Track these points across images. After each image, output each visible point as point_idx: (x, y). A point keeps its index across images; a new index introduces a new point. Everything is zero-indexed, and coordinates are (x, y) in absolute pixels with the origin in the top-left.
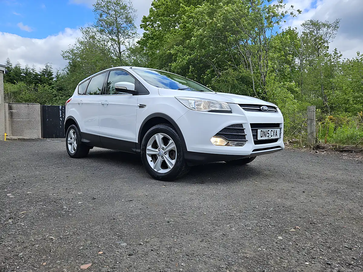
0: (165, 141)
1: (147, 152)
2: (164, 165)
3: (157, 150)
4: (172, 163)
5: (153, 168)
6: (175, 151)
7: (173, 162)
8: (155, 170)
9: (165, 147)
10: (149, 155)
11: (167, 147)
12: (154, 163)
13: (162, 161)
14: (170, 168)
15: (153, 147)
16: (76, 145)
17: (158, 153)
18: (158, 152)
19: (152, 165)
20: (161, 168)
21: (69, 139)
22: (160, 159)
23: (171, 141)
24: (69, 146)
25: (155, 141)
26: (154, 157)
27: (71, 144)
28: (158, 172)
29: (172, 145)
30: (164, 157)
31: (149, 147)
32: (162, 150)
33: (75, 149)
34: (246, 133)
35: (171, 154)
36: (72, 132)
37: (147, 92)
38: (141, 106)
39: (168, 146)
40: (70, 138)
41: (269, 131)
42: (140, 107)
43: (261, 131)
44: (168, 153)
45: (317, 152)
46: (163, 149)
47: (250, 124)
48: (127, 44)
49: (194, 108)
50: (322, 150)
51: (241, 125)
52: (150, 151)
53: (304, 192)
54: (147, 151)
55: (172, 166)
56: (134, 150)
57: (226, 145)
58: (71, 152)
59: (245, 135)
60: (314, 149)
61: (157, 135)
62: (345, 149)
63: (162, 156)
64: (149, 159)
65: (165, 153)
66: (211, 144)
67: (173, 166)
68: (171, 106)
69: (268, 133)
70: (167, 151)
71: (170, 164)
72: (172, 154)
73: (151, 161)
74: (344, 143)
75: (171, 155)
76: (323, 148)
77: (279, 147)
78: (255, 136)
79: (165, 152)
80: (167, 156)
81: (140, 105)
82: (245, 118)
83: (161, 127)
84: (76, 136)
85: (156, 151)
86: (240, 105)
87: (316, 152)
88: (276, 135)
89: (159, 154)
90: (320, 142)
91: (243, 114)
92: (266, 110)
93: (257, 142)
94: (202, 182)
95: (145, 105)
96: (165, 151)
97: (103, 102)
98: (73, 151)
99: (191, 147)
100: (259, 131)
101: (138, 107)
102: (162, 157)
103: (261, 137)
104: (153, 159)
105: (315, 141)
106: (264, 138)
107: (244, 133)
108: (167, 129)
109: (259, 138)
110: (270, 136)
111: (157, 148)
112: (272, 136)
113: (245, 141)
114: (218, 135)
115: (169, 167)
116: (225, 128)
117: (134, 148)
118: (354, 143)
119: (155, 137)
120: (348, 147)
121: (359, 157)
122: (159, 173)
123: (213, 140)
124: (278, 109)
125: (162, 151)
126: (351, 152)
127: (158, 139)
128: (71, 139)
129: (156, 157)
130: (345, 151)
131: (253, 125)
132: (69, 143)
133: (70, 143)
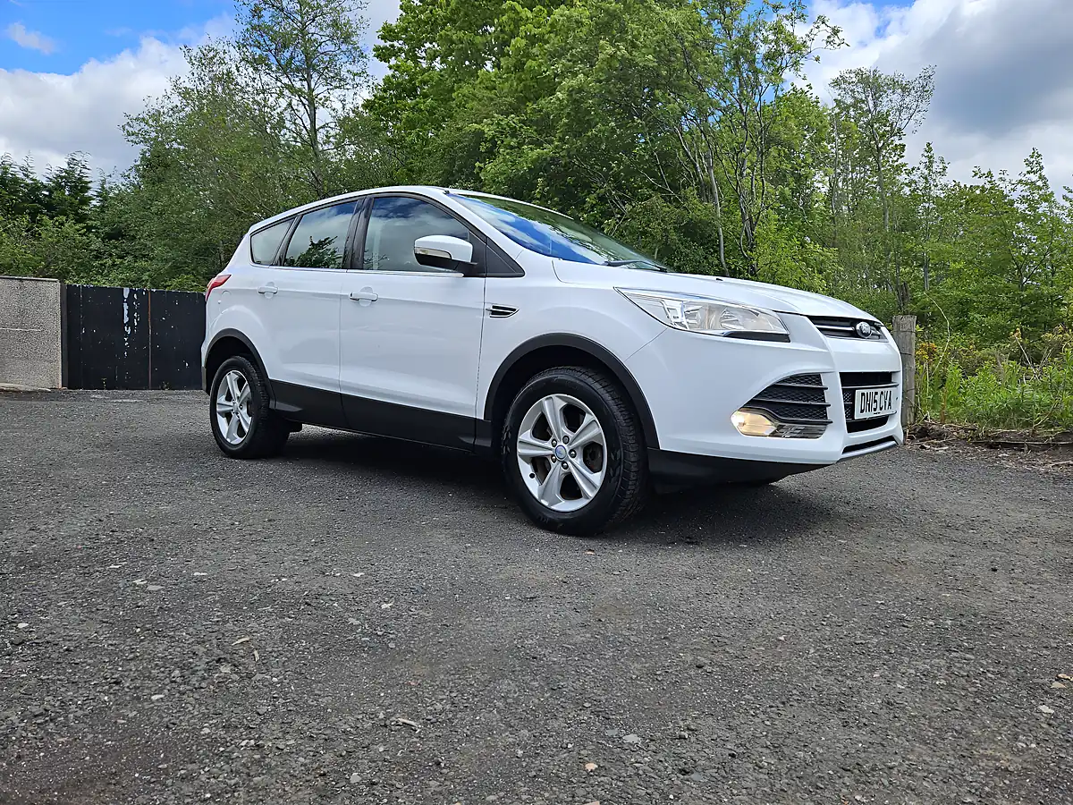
0: (572, 417)
1: (519, 450)
2: (570, 488)
3: (548, 444)
4: (592, 482)
5: (537, 497)
6: (602, 447)
7: (597, 478)
8: (543, 502)
9: (571, 435)
10: (524, 457)
11: (578, 436)
12: (541, 481)
13: (563, 476)
14: (587, 498)
15: (535, 434)
16: (249, 420)
17: (551, 452)
18: (551, 449)
19: (533, 486)
20: (559, 498)
21: (221, 399)
22: (556, 471)
23: (590, 417)
24: (222, 421)
25: (543, 418)
26: (540, 465)
27: (228, 415)
28: (553, 507)
29: (592, 428)
30: (569, 463)
31: (526, 435)
32: (562, 444)
33: (246, 430)
34: (827, 401)
35: (591, 454)
36: (231, 378)
37: (515, 270)
38: (499, 312)
39: (580, 432)
40: (224, 396)
41: (876, 393)
42: (493, 313)
43: (863, 394)
44: (580, 452)
45: (925, 448)
46: (566, 439)
47: (842, 375)
48: (338, 106)
49: (680, 324)
50: (935, 441)
51: (816, 377)
52: (529, 446)
53: (995, 570)
54: (520, 448)
55: (592, 491)
56: (470, 441)
57: (773, 434)
58: (228, 440)
59: (825, 407)
60: (912, 438)
61: (547, 399)
62: (1001, 440)
63: (564, 462)
64: (526, 469)
65: (573, 453)
66: (734, 431)
67: (596, 492)
68: (603, 313)
69: (875, 401)
70: (577, 447)
71: (586, 484)
72: (593, 456)
73: (532, 476)
74: (996, 423)
75: (588, 458)
76: (940, 436)
77: (891, 438)
78: (850, 409)
79: (571, 451)
80: (578, 461)
81: (494, 307)
82: (827, 357)
83: (560, 377)
84: (248, 390)
85: (544, 448)
86: (812, 318)
87: (923, 447)
88: (890, 404)
89: (553, 455)
90: (926, 418)
91: (824, 346)
92: (867, 335)
93: (854, 426)
94: (691, 541)
95: (514, 310)
96: (571, 447)
97: (357, 293)
98: (237, 436)
99: (670, 439)
100: (858, 393)
101: (488, 316)
102: (562, 465)
103: (862, 411)
104: (535, 469)
105: (912, 415)
106: (868, 415)
107: (824, 401)
108: (578, 382)
109: (858, 416)
110: (878, 410)
111: (547, 439)
112: (881, 409)
113: (826, 424)
114: (753, 405)
115: (585, 494)
116: (773, 386)
117: (467, 435)
118: (1028, 424)
119: (541, 405)
120: (1008, 433)
121: (1046, 465)
122: (554, 511)
123: (739, 418)
124: (883, 329)
125: (565, 446)
126: (1020, 447)
127: (550, 412)
128: (229, 398)
129: (547, 465)
130: (1006, 446)
131: (847, 378)
132: (221, 413)
133: (223, 412)
